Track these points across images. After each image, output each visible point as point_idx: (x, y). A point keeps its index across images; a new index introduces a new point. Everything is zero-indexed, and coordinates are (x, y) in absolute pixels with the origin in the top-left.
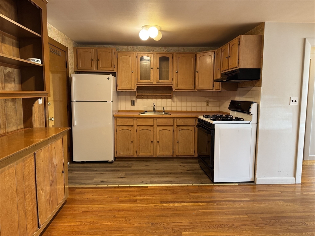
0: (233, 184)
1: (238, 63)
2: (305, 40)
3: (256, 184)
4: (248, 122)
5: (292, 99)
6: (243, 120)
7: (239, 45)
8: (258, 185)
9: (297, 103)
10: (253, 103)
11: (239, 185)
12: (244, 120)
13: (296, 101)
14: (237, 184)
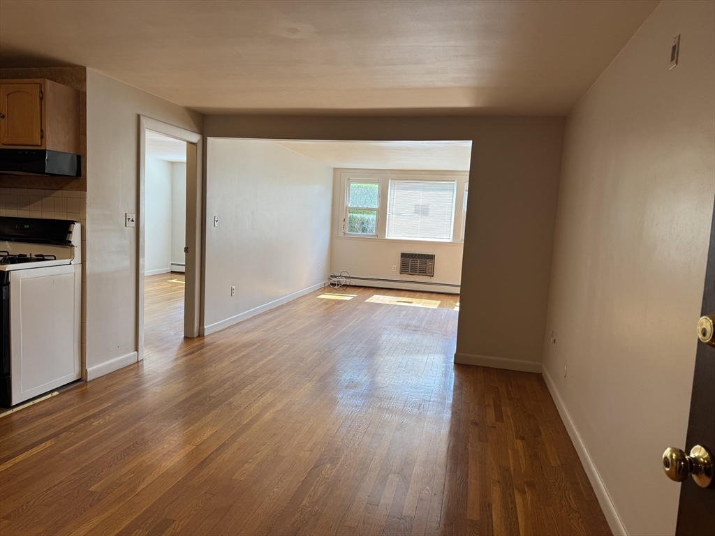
0: (50, 396)
1: (42, 137)
2: (139, 117)
3: (86, 381)
4: (67, 261)
5: (128, 217)
6: (53, 258)
7: (41, 99)
8: (91, 381)
9: (133, 224)
10: (73, 222)
11: (60, 394)
12: (55, 259)
13: (133, 221)
14: (56, 393)
